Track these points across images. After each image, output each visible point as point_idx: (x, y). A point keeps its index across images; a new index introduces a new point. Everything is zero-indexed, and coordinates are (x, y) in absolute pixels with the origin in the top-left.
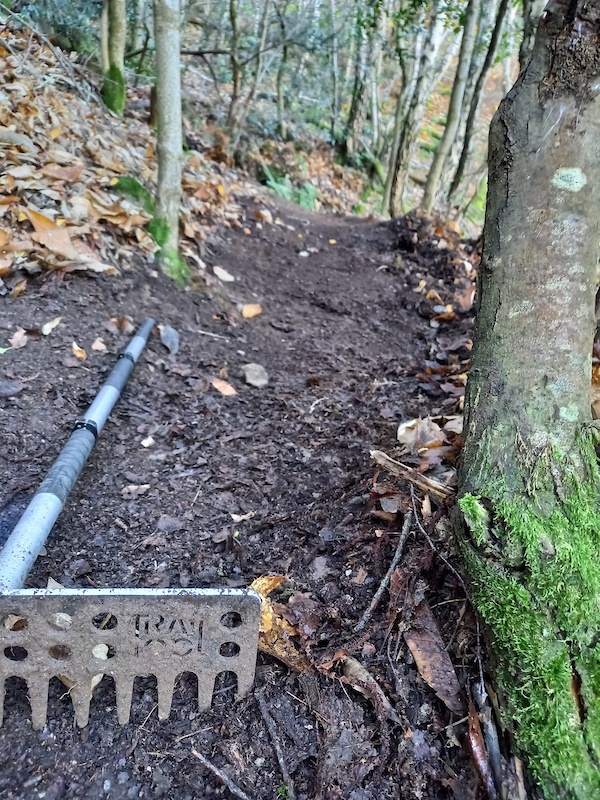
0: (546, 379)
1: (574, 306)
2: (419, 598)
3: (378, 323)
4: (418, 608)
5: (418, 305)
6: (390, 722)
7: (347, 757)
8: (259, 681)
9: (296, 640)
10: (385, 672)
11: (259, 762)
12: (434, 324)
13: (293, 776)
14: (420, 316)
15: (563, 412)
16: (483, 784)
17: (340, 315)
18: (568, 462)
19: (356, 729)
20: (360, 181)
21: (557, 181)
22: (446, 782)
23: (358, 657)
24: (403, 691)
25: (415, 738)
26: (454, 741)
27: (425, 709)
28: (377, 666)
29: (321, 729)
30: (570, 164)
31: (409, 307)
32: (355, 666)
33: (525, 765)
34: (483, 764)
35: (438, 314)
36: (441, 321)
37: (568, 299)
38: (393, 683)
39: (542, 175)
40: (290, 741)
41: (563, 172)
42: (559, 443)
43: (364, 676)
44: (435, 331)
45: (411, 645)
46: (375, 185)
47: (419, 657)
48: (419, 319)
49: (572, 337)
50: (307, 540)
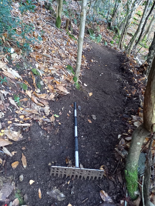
0: (134, 161)
1: (137, 155)
2: (120, 173)
3: (115, 97)
4: (120, 174)
5: (124, 93)
6: (116, 184)
7: (112, 187)
8: (103, 178)
9: (106, 173)
10: (115, 179)
11: (103, 186)
12: (126, 98)
13: (106, 188)
14: (124, 96)
15: (135, 164)
16: (124, 191)
17: (108, 95)
18: (134, 169)
19: (112, 184)
20: (113, 34)
21: (137, 143)
22: (121, 191)
23: (113, 177)
24: (117, 182)
25: (118, 186)
26: (122, 187)
27: (119, 184)
28: (115, 178)
29: (109, 184)
30: (139, 142)
31: (122, 93)
32: (113, 178)
33: (128, 191)
34: (124, 190)
35: (127, 96)
36: (128, 97)
37: (137, 154)
38: (116, 180)
39: (136, 142)
40: (106, 184)
41: (138, 143)
42: (134, 167)
43: (114, 179)
44: (126, 100)
45: (119, 177)
46: (117, 35)
47: (119, 178)
48: (123, 96)
49: (137, 158)
50: (106, 159)
